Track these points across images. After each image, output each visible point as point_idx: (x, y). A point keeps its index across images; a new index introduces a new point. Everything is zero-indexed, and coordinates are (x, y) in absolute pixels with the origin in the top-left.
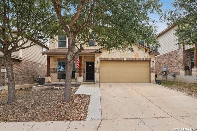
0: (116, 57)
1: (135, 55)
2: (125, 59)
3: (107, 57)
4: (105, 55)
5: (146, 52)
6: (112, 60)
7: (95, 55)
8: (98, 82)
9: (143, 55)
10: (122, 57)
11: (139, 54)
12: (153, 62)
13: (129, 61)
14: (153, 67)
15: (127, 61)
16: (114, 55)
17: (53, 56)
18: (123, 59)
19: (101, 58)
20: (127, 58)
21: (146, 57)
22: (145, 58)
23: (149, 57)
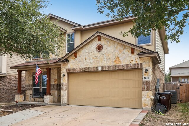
0: (86, 66)
1: (115, 61)
2: (100, 69)
3: (75, 68)
4: (73, 64)
5: (133, 53)
6: (81, 71)
7: (60, 65)
8: (64, 104)
9: (128, 59)
10: (95, 66)
11: (120, 58)
12: (147, 70)
13: (107, 71)
14: (147, 80)
15: (103, 71)
16: (84, 63)
17: (28, 70)
18: (97, 68)
19: (69, 70)
20: (102, 67)
21: (134, 62)
22: (131, 64)
23: (139, 63)
